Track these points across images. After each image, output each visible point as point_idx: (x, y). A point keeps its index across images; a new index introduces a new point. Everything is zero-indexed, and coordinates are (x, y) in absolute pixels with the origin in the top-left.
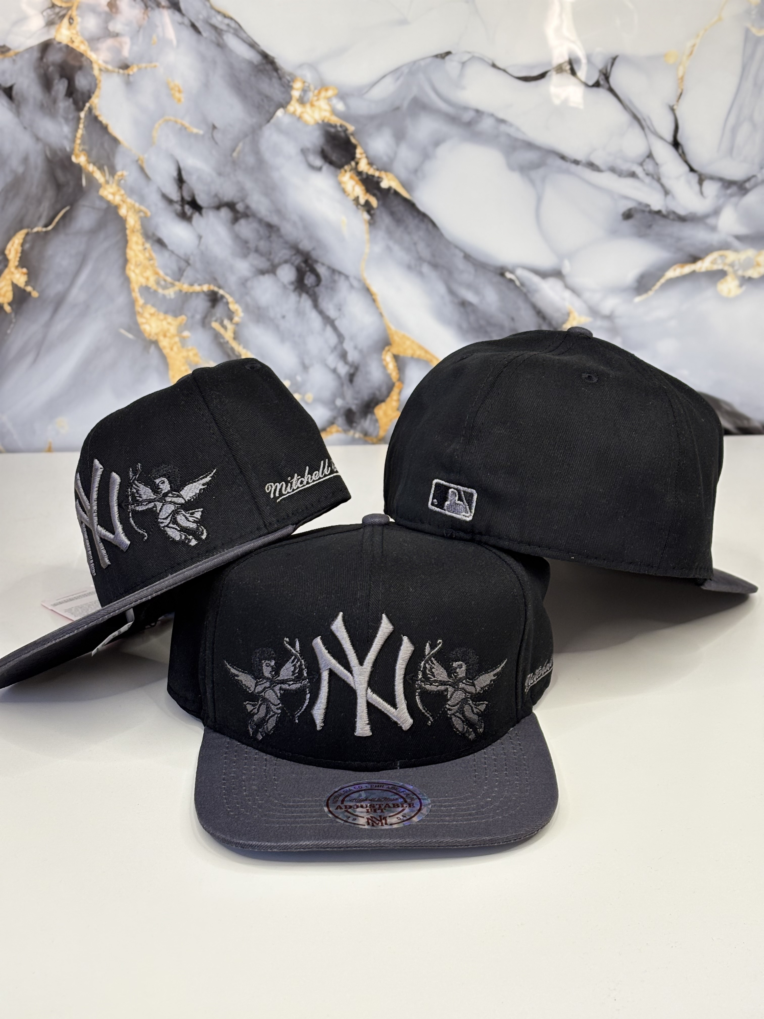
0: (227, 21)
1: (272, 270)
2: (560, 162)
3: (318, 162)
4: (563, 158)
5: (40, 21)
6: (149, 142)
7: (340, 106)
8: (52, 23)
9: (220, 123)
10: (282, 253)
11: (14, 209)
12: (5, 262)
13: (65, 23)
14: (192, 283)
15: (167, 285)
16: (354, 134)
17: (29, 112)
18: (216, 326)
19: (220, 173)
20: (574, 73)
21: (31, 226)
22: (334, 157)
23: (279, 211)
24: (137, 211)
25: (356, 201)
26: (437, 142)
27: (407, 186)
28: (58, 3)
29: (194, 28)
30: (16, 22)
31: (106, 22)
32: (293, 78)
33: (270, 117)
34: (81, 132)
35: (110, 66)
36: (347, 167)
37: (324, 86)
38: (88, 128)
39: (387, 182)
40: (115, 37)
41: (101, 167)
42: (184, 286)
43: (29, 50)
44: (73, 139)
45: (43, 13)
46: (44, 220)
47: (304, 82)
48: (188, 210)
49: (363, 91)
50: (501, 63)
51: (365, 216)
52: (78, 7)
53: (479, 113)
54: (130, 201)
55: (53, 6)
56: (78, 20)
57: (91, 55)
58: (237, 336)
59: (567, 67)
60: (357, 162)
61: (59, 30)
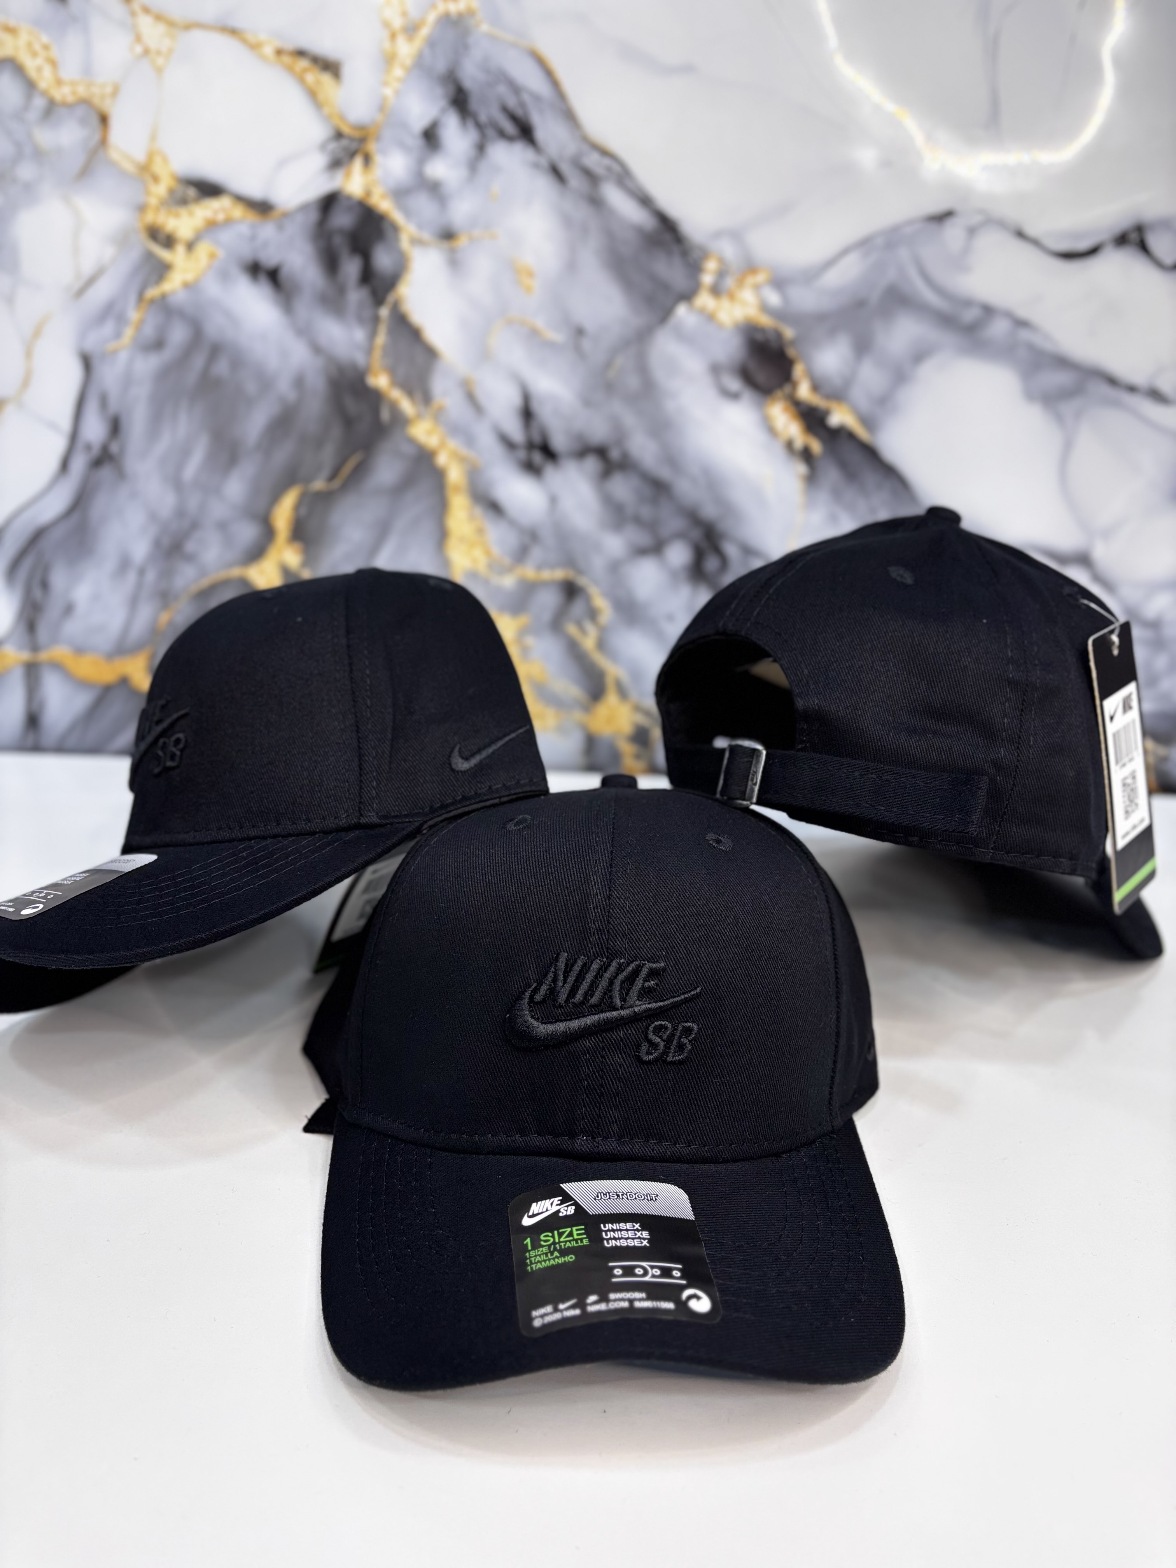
0: (607, 161)
1: (656, 549)
2: (1105, 389)
3: (734, 385)
4: (1112, 381)
5: (319, 161)
6: (484, 355)
7: (774, 299)
8: (336, 164)
9: (590, 325)
10: (673, 523)
11: (283, 454)
12: (268, 533)
13: (358, 164)
14: (539, 568)
15: (504, 570)
16: (793, 343)
17: (304, 307)
18: (572, 629)
19: (587, 402)
20: (1143, 247)
21: (308, 480)
22: (761, 377)
23: (672, 460)
24: (462, 460)
25: (789, 445)
26: (919, 356)
27: (868, 422)
28: (346, 130)
29: (556, 172)
30: (282, 163)
31: (421, 162)
32: (705, 254)
33: (664, 315)
34: (381, 339)
35: (426, 236)
36: (779, 393)
37: (751, 268)
38: (391, 332)
39: (838, 417)
40: (434, 189)
41: (410, 392)
42: (529, 572)
43: (304, 208)
44: (369, 350)
45: (323, 147)
46: (326, 472)
47: (721, 261)
48: (537, 457)
49: (811, 275)
50: (1031, 230)
51: (801, 468)
52: (378, 138)
53: (989, 311)
54: (453, 444)
55: (339, 135)
56: (378, 159)
57: (397, 216)
58: (602, 645)
59: (1134, 236)
60: (794, 385)
61: (348, 175)
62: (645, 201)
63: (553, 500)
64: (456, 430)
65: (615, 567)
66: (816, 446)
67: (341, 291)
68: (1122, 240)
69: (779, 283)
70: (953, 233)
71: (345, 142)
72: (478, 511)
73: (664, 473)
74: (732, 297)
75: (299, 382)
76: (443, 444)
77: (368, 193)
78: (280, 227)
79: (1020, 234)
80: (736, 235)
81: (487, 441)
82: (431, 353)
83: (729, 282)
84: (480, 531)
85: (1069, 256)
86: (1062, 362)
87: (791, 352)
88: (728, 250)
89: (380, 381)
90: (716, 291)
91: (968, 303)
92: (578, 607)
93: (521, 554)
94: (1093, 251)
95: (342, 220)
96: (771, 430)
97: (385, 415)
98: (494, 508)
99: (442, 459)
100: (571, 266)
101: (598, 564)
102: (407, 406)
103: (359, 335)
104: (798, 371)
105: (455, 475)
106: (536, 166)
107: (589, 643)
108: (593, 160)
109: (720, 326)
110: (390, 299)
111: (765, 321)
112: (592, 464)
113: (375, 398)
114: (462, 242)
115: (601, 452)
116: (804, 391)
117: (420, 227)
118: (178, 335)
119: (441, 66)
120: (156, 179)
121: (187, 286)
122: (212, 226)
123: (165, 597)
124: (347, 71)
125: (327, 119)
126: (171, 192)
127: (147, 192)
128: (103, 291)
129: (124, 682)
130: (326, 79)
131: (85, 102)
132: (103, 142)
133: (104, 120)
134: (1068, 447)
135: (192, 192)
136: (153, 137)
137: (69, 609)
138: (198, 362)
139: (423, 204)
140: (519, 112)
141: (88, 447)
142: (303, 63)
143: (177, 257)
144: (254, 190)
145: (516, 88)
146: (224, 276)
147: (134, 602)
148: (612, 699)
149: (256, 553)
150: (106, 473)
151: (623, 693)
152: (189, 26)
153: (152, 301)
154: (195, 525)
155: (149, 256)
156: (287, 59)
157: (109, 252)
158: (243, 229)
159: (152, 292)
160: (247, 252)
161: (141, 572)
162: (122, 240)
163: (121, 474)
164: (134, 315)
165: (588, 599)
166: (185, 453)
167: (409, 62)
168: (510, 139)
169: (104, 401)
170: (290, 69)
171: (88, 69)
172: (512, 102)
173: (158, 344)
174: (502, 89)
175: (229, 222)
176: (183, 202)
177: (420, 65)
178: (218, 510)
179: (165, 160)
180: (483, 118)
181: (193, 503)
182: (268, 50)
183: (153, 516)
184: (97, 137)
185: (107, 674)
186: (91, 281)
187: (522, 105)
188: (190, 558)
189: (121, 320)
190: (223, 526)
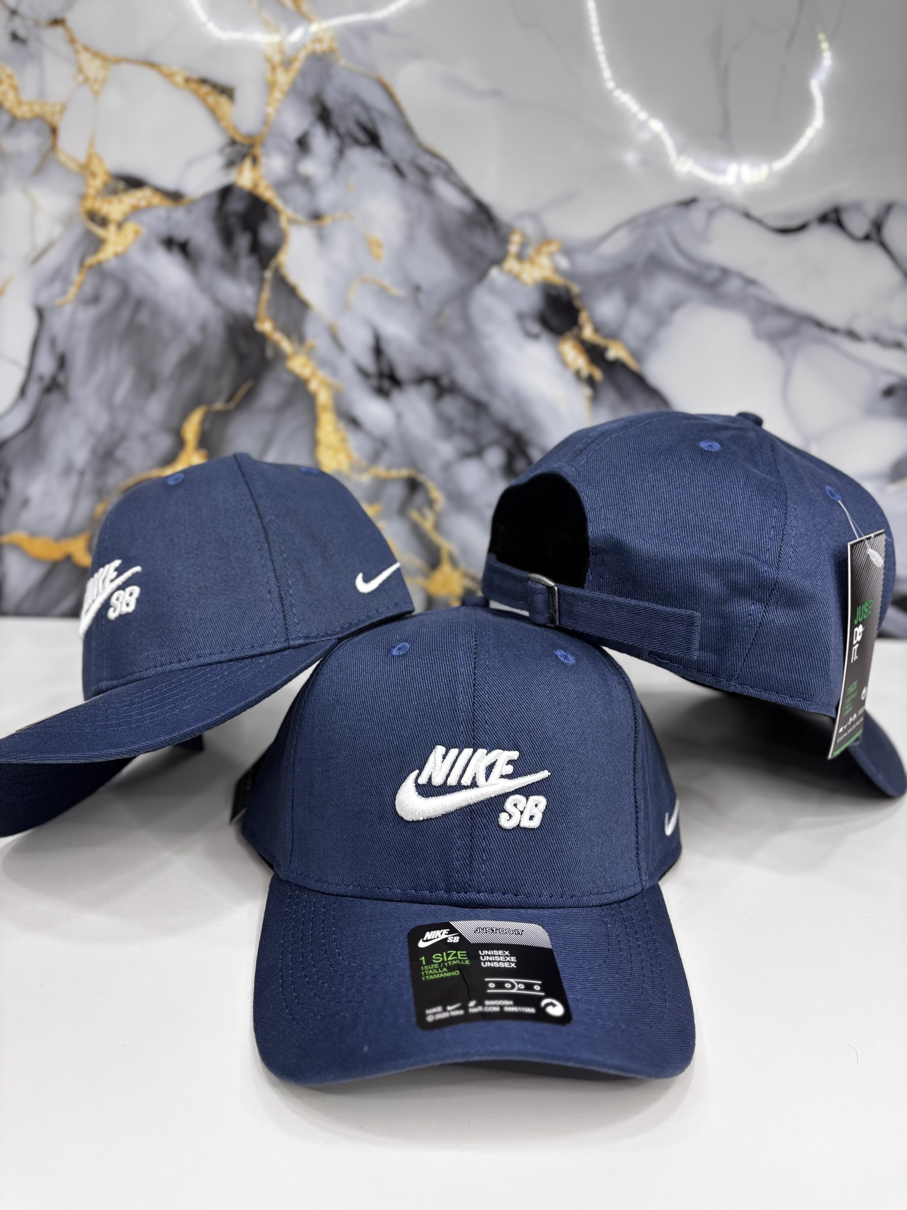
0: (436, 162)
1: (478, 453)
2: (814, 330)
3: (535, 328)
4: (819, 324)
5: (218, 161)
6: (345, 306)
7: (564, 263)
8: (231, 164)
9: (425, 283)
10: (491, 434)
11: (191, 383)
12: (180, 443)
13: (247, 164)
14: (389, 468)
15: (361, 470)
16: (579, 296)
17: (207, 271)
18: (414, 515)
19: (424, 342)
20: (839, 224)
21: (210, 402)
22: (555, 322)
23: (489, 386)
24: (329, 386)
25: (577, 374)
26: (675, 305)
27: (637, 356)
28: (239, 138)
29: (398, 170)
30: (190, 163)
31: (295, 163)
32: (511, 230)
33: (482, 275)
34: (266, 294)
35: (300, 217)
36: (569, 334)
37: (546, 240)
38: (274, 289)
39: (615, 352)
40: (306, 182)
41: (288, 335)
42: (381, 471)
43: (206, 197)
44: (257, 303)
45: (221, 151)
46: (225, 395)
47: (524, 235)
48: (386, 384)
49: (591, 245)
50: (756, 212)
51: (587, 391)
52: (263, 145)
53: (725, 272)
54: (322, 374)
55: (233, 142)
56: (263, 160)
57: (278, 203)
58: (437, 526)
59: (832, 216)
60: (581, 328)
61: (240, 172)
62: (466, 191)
63: (399, 417)
64: (323, 363)
65: (447, 467)
66: (598, 375)
67: (235, 258)
68: (823, 219)
69: (567, 251)
70: (697, 215)
71: (237, 148)
72: (342, 425)
73: (483, 396)
74: (532, 261)
75: (203, 328)
76: (314, 374)
77: (256, 185)
78: (189, 211)
79: (747, 215)
80: (534, 216)
81: (348, 371)
82: (304, 305)
83: (530, 251)
84: (343, 440)
85: (785, 231)
86: (782, 310)
87: (577, 303)
88: (529, 227)
89: (266, 326)
90: (520, 257)
91: (709, 266)
92: (419, 499)
93: (375, 457)
94: (802, 228)
95: (236, 205)
96: (564, 363)
97: (269, 352)
98: (354, 422)
99: (313, 386)
100: (410, 239)
101: (434, 465)
102: (286, 345)
103: (249, 291)
104: (583, 317)
105: (323, 397)
106: (383, 165)
107: (428, 525)
108: (425, 161)
109: (524, 284)
110: (273, 264)
111: (558, 280)
112: (428, 389)
113: (261, 339)
114: (327, 221)
115: (434, 380)
116: (588, 333)
117: (295, 210)
118: (111, 293)
119: (310, 91)
120: (93, 175)
121: (117, 255)
122: (136, 210)
123: (100, 493)
124: (239, 94)
125: (224, 130)
126: (105, 185)
127: (87, 185)
128: (53, 259)
129: (68, 559)
130: (223, 100)
131: (40, 118)
132: (53, 147)
133: (54, 131)
134: (787, 374)
135: (121, 185)
136: (92, 144)
137: (25, 502)
138: (126, 313)
139: (298, 194)
140: (369, 125)
141: (41, 378)
142: (205, 89)
143: (110, 233)
144: (168, 182)
145: (366, 107)
146: (146, 248)
147: (76, 497)
148: (446, 568)
149: (170, 459)
150: (55, 397)
151: (454, 563)
152: (118, 61)
153: (91, 267)
154: (123, 438)
155: (88, 234)
156: (193, 86)
157: (57, 230)
158: (162, 212)
159: (91, 260)
160: (164, 230)
161: (82, 474)
162: (68, 221)
163: (66, 398)
164: (76, 277)
165: (426, 491)
166: (115, 382)
167: (285, 87)
168: (363, 145)
169: (53, 343)
170: (196, 93)
171: (42, 93)
172: (364, 118)
173: (95, 299)
174: (356, 109)
175: (150, 207)
176: (115, 192)
177: (294, 91)
178: (141, 425)
179: (101, 160)
180: (342, 129)
181: (122, 420)
182: (179, 79)
183: (91, 431)
184: (49, 143)
185: (56, 552)
186: (44, 252)
187: (372, 120)
188: (119, 463)
189: (67, 281)
190: (145, 438)
